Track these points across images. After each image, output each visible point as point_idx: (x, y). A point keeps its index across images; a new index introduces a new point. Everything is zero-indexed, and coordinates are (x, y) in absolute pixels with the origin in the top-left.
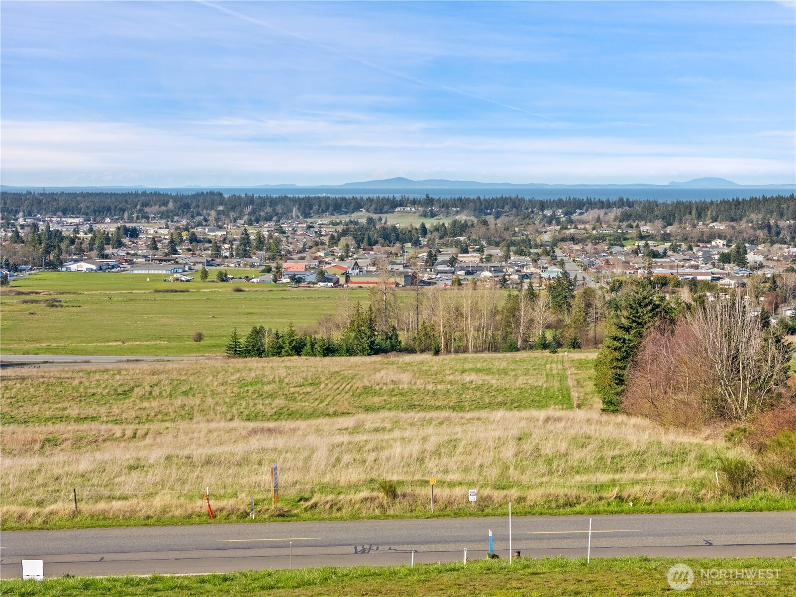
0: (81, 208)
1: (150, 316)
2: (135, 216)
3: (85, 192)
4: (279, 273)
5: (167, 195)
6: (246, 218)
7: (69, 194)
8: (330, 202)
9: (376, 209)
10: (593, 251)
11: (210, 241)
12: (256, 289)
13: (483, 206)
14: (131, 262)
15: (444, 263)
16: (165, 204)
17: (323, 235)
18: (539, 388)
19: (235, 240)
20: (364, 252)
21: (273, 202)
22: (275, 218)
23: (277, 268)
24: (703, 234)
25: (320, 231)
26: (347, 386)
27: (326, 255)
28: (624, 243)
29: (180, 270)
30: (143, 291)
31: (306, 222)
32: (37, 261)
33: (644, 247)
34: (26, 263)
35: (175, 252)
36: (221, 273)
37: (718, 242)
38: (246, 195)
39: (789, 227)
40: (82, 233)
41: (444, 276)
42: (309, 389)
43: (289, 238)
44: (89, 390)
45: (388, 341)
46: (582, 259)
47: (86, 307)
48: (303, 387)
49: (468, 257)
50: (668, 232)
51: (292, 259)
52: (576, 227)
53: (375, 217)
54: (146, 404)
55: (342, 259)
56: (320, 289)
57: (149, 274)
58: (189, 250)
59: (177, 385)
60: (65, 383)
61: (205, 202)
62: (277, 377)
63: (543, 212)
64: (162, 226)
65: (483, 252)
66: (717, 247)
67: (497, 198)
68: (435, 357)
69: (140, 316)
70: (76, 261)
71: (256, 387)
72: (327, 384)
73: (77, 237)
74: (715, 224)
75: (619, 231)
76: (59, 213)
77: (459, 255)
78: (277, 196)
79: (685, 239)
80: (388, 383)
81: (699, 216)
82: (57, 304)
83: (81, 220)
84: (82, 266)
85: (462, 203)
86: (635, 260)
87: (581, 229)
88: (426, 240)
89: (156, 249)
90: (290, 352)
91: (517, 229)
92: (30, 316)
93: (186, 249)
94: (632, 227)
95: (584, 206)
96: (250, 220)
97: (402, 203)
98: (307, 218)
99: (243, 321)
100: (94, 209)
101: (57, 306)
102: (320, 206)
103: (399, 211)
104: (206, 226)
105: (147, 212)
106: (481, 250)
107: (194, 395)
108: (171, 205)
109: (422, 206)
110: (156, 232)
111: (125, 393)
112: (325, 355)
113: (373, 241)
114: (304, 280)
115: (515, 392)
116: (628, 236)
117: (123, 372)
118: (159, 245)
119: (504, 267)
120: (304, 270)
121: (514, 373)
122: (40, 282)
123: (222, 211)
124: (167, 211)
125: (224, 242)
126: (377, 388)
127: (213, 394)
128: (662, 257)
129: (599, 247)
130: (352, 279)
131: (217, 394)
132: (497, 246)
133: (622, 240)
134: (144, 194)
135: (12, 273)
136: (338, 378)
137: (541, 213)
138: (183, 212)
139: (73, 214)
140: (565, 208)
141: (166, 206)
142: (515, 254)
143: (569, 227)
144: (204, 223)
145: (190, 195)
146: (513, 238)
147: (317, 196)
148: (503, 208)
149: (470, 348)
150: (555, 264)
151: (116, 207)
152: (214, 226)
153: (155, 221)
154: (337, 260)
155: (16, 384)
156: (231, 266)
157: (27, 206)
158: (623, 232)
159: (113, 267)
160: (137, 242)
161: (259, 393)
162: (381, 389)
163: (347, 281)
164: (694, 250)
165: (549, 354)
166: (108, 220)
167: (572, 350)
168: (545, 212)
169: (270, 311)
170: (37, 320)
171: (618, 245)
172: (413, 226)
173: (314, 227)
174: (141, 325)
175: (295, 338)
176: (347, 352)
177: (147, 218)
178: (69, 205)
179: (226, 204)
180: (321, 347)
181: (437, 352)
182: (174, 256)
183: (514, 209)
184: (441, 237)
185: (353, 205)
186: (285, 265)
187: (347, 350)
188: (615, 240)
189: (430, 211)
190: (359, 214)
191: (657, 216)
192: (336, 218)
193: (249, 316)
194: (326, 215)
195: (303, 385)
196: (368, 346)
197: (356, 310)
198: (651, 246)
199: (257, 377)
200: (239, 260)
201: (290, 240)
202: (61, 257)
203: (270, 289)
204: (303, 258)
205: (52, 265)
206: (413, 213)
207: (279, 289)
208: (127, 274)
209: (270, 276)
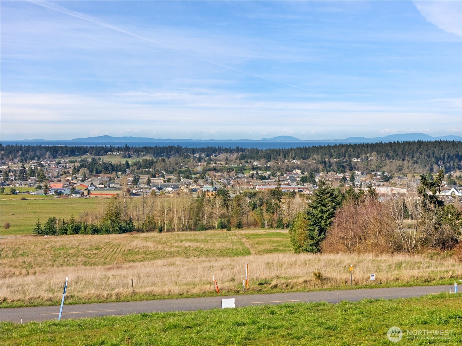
4: (47, 189)
6: (19, 158)
8: (68, 149)
9: (96, 153)
10: (227, 176)
11: (1, 171)
12: (35, 198)
13: (159, 151)
15: (143, 183)
17: (67, 168)
18: (231, 249)
19: (15, 170)
20: (94, 177)
21: (34, 149)
22: (36, 158)
23: (45, 186)
24: (288, 167)
25: (66, 166)
26: (118, 250)
27: (72, 179)
28: (244, 171)
31: (55, 161)
33: (256, 174)
36: (11, 190)
37: (297, 171)
39: (336, 162)
41: (145, 190)
42: (96, 252)
43: (48, 170)
45: (128, 226)
46: (222, 181)
48: (91, 251)
49: (157, 180)
50: (269, 165)
51: (53, 181)
52: (216, 163)
53: (97, 157)
55: (83, 181)
56: (73, 198)
59: (15, 250)
62: (73, 245)
66: (297, 174)
68: (160, 234)
71: (64, 251)
72: (105, 249)
74: (294, 161)
75: (241, 165)
77: (151, 179)
79: (278, 170)
80: (142, 248)
81: (284, 157)
85: (147, 150)
86: (253, 181)
87: (219, 164)
88: (130, 170)
90: (72, 232)
91: (182, 164)
94: (247, 163)
95: (217, 151)
96: (22, 159)
97: (111, 150)
98: (55, 158)
99: (31, 216)
102: (62, 152)
103: (109, 154)
106: (163, 176)
107: (28, 256)
109: (123, 152)
112: (93, 234)
113: (99, 171)
114: (63, 193)
115: (218, 252)
116: (246, 168)
119: (179, 185)
120: (62, 187)
123: (3, 154)
125: (9, 172)
126: (136, 250)
127: (39, 255)
128: (267, 179)
129: (230, 174)
130: (91, 192)
131: (42, 255)
132: (171, 174)
133: (243, 170)
136: (111, 246)
137: (192, 156)
140: (206, 153)
142: (184, 178)
143: (212, 163)
146: (180, 169)
148: (170, 152)
149: (176, 229)
150: (207, 184)
154: (79, 182)
156: (17, 185)
158: (243, 166)
161: (67, 254)
162: (138, 251)
163: (89, 194)
164: (284, 176)
165: (226, 231)
167: (238, 229)
168: (195, 155)
169: (46, 211)
171: (241, 173)
172: (121, 162)
173: (61, 164)
175: (75, 224)
176: (106, 232)
179: (6, 150)
180: (90, 229)
181: (161, 231)
183: (177, 153)
184: (138, 169)
185: (82, 151)
186: (50, 185)
187: (106, 230)
188: (239, 170)
189: (128, 154)
190: (86, 156)
191: (261, 157)
192: (73, 158)
193: (34, 214)
194: (66, 156)
195: (91, 249)
196: (119, 228)
197: (108, 207)
198: (260, 173)
199: (61, 245)
200: (21, 182)
203: (43, 198)
204: (60, 181)
206: (119, 155)
207: (49, 198)
209: (42, 191)
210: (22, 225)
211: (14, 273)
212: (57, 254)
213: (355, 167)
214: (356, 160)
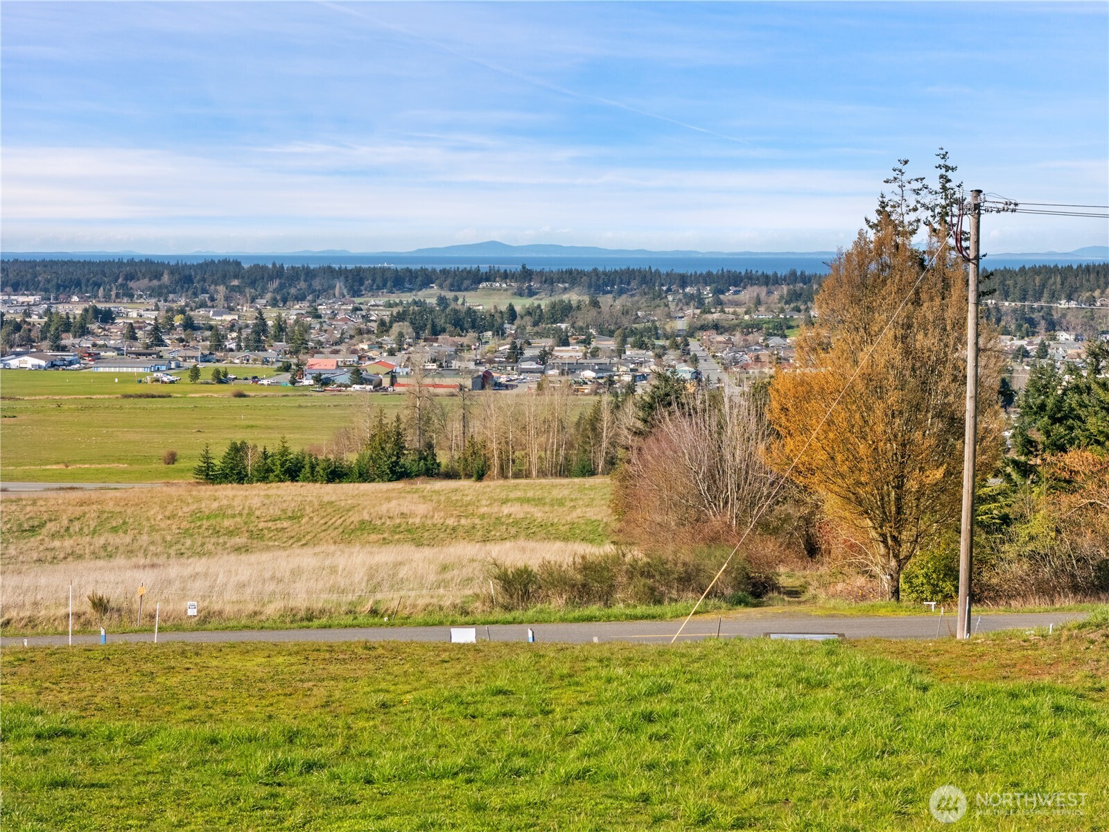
0: (39, 282)
1: (110, 430)
2: (113, 293)
4: (300, 370)
5: (163, 264)
6: (269, 296)
7: (25, 261)
8: (388, 275)
9: (452, 285)
10: (741, 343)
11: (211, 328)
12: (265, 394)
13: (601, 281)
14: (96, 357)
15: (532, 359)
16: (158, 276)
17: (371, 320)
18: (596, 523)
19: (247, 326)
20: (424, 344)
21: (309, 274)
22: (310, 298)
23: (297, 365)
25: (369, 315)
26: (339, 521)
27: (371, 348)
28: (787, 332)
29: (163, 368)
30: (107, 396)
31: (353, 302)
35: (161, 343)
36: (217, 372)
38: (274, 264)
39: (1015, 311)
40: (36, 317)
41: (529, 377)
42: (285, 524)
43: (324, 324)
46: (726, 354)
47: (23, 418)
48: (278, 522)
49: (568, 351)
51: (321, 353)
52: (723, 311)
53: (450, 295)
54: (57, 543)
55: (392, 353)
56: (354, 394)
57: (119, 372)
58: (181, 340)
59: (108, 518)
61: (213, 275)
62: (247, 508)
63: (684, 290)
64: (150, 308)
65: (589, 344)
67: (621, 269)
68: (476, 484)
69: (97, 429)
70: (18, 355)
71: (213, 522)
72: (311, 518)
73: (25, 322)
75: (781, 316)
76: (8, 289)
77: (556, 348)
78: (318, 266)
80: (395, 517)
83: (37, 298)
84: (26, 362)
85: (572, 277)
87: (729, 314)
88: (514, 327)
89: (134, 338)
91: (639, 313)
93: (177, 339)
94: (799, 311)
95: (741, 281)
96: (275, 299)
97: (488, 277)
98: (354, 297)
100: (57, 283)
102: (374, 281)
103: (484, 288)
104: (213, 307)
105: (131, 288)
106: (586, 342)
107: (125, 532)
108: (166, 278)
109: (516, 282)
110: (141, 316)
111: (33, 529)
112: (330, 481)
113: (439, 328)
114: (333, 381)
115: (563, 529)
116: (792, 323)
117: (40, 503)
118: (139, 334)
119: (614, 365)
120: (334, 367)
121: (572, 504)
123: (238, 286)
124: (160, 287)
125: (232, 328)
126: (379, 523)
127: (153, 529)
129: (750, 338)
130: (399, 380)
131: (157, 531)
132: (611, 336)
133: (784, 327)
134: (131, 262)
136: (330, 510)
137: (681, 291)
138: (182, 287)
139: (27, 290)
140: (715, 285)
141: (160, 280)
142: (633, 347)
143: (713, 310)
144: (209, 304)
145: (195, 264)
146: (634, 325)
147: (372, 266)
148: (629, 284)
149: (534, 473)
150: (685, 361)
151: (88, 281)
152: (224, 307)
153: (142, 300)
154: (385, 354)
156: (235, 363)
158: (785, 318)
159: (71, 363)
160: (109, 329)
161: (215, 529)
162: (384, 523)
163: (392, 384)
166: (75, 298)
168: (688, 290)
169: (279, 423)
171: (778, 335)
172: (498, 308)
173: (361, 310)
174: (96, 443)
175: (289, 457)
176: (360, 477)
177: (131, 296)
178: (23, 277)
179: (243, 278)
182: (158, 349)
183: (642, 286)
184: (535, 324)
185: (420, 278)
186: (311, 361)
188: (775, 328)
189: (527, 288)
190: (428, 291)
192: (394, 298)
193: (248, 430)
194: (383, 293)
195: (280, 519)
199: (220, 508)
200: (248, 354)
201: (325, 327)
203: (285, 394)
204: (336, 352)
206: (506, 290)
207: (297, 394)
208: (90, 373)
209: (287, 376)
212: (193, 528)
213: (1060, 323)
214: (1063, 304)
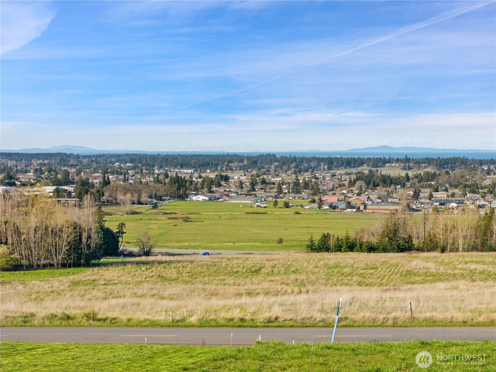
0: (191, 164)
1: (246, 228)
2: (224, 168)
3: (192, 154)
4: (321, 203)
5: (242, 156)
6: (293, 170)
8: (344, 160)
9: (373, 165)
11: (274, 184)
12: (309, 213)
13: (442, 163)
14: (228, 196)
15: (424, 198)
16: (242, 161)
17: (343, 181)
19: (289, 183)
20: (371, 191)
21: (309, 160)
22: (310, 170)
23: (319, 200)
25: (341, 178)
26: (396, 270)
27: (348, 192)
29: (259, 201)
30: (239, 213)
31: (330, 173)
32: (173, 194)
34: (166, 196)
35: (254, 190)
36: (285, 203)
38: (291, 156)
40: (195, 179)
41: (426, 206)
42: (372, 271)
43: (322, 182)
44: (234, 269)
45: (406, 244)
47: (206, 222)
48: (367, 270)
49: (439, 194)
51: (328, 194)
53: (374, 169)
55: (359, 195)
56: (349, 213)
57: (240, 203)
58: (262, 189)
59: (287, 267)
60: (218, 264)
61: (266, 160)
62: (348, 264)
64: (242, 175)
65: (448, 191)
68: (442, 254)
69: (240, 228)
70: (195, 195)
71: (338, 269)
72: (382, 269)
73: (193, 181)
76: (179, 167)
77: (433, 193)
78: (310, 157)
82: (189, 220)
83: (192, 171)
84: (199, 198)
85: (429, 161)
88: (410, 183)
89: (242, 187)
90: (346, 250)
91: (468, 177)
92: (174, 227)
93: (260, 188)
96: (296, 171)
97: (390, 161)
98: (330, 170)
99: (305, 232)
100: (199, 164)
101: (189, 221)
102: (338, 163)
103: (388, 166)
104: (269, 174)
105: (231, 166)
106: (446, 190)
107: (300, 273)
108: (245, 162)
109: (402, 163)
110: (239, 178)
111: (256, 271)
112: (370, 252)
113: (376, 184)
114: (338, 207)
117: (250, 259)
118: (244, 186)
119: (464, 200)
120: (337, 201)
122: (176, 207)
123: (277, 165)
124: (244, 166)
125: (283, 184)
126: (416, 271)
127: (312, 273)
130: (368, 207)
131: (315, 273)
132: (456, 188)
134: (228, 155)
135: (159, 201)
136: (388, 265)
137: (480, 167)
138: (253, 166)
139: (187, 167)
141: (243, 163)
142: (470, 192)
144: (267, 173)
146: (466, 183)
147: (335, 156)
148: (455, 164)
149: (461, 249)
151: (212, 163)
152: (274, 175)
153: (237, 172)
154: (355, 195)
155: (188, 265)
156: (290, 198)
157: (160, 163)
159: (218, 199)
160: (229, 184)
161: (341, 273)
162: (418, 272)
163: (365, 209)
166: (208, 171)
168: (483, 167)
169: (320, 226)
170: (179, 230)
172: (401, 174)
173: (336, 176)
174: (243, 233)
175: (350, 241)
177: (232, 170)
178: (184, 162)
179: (279, 162)
180: (366, 246)
181: (443, 251)
182: (253, 192)
183: (462, 165)
184: (419, 182)
185: (358, 162)
186: (324, 198)
187: (383, 249)
189: (408, 166)
190: (362, 168)
192: (349, 170)
193: (307, 229)
194: (342, 168)
196: (397, 246)
197: (386, 223)
199: (335, 263)
200: (294, 195)
202: (186, 192)
203: (317, 213)
204: (334, 194)
205: (182, 197)
206: (398, 167)
207: (323, 213)
208: (227, 203)
209: (316, 205)
210: (295, 241)
211: (286, 291)
212: (331, 272)
